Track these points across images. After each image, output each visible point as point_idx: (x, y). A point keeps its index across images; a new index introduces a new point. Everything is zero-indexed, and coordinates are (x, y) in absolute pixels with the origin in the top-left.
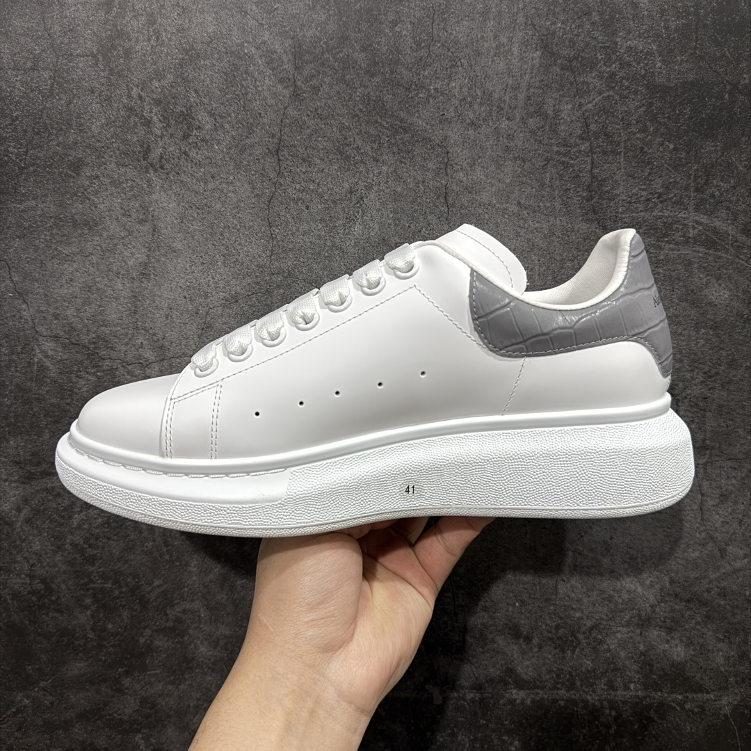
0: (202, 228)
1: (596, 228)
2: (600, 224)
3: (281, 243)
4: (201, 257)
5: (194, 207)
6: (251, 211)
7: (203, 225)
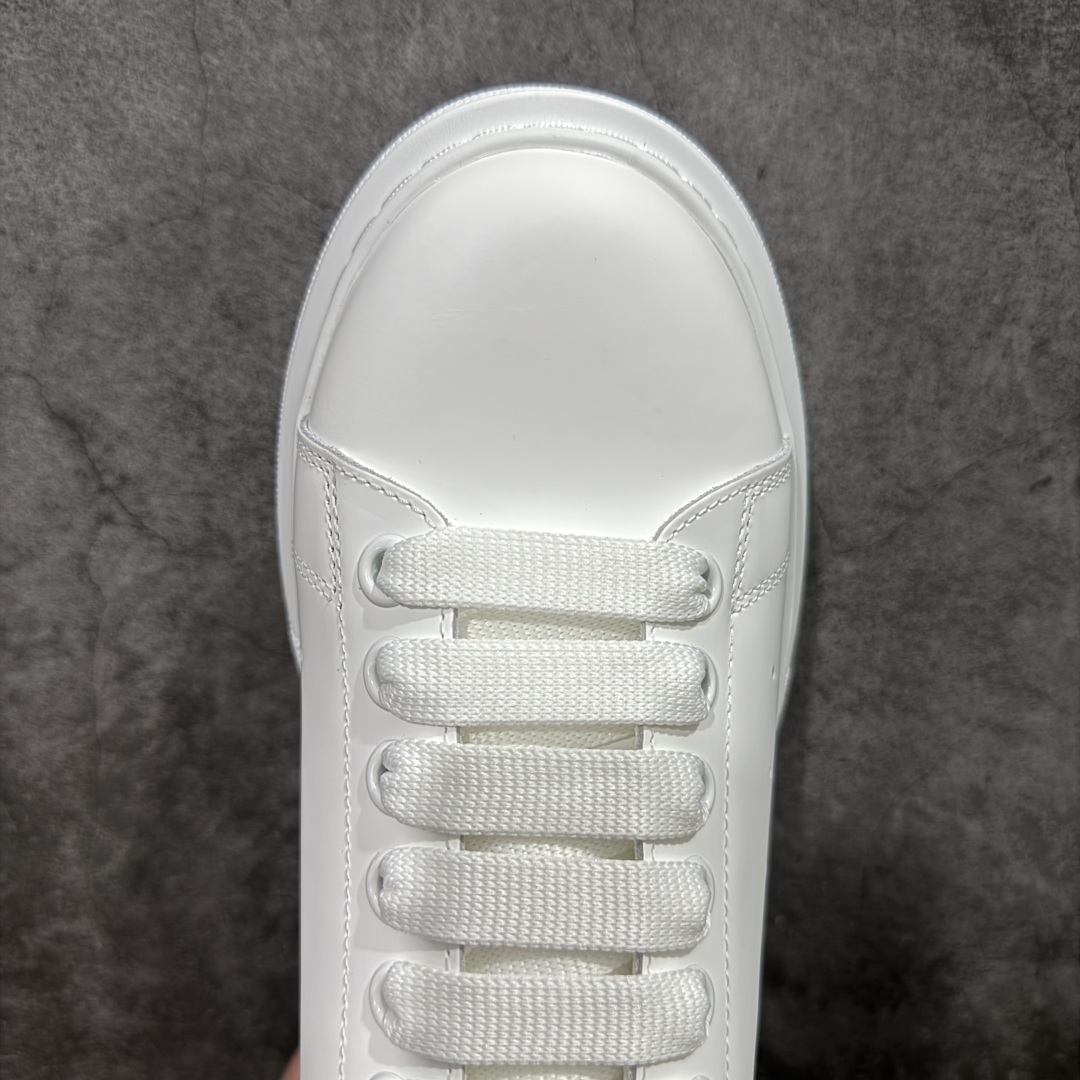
0: (34, 58)
1: (990, 60)
2: (999, 50)
3: (224, 92)
4: (36, 130)
5: (12, 6)
6: (151, 13)
7: (36, 50)
